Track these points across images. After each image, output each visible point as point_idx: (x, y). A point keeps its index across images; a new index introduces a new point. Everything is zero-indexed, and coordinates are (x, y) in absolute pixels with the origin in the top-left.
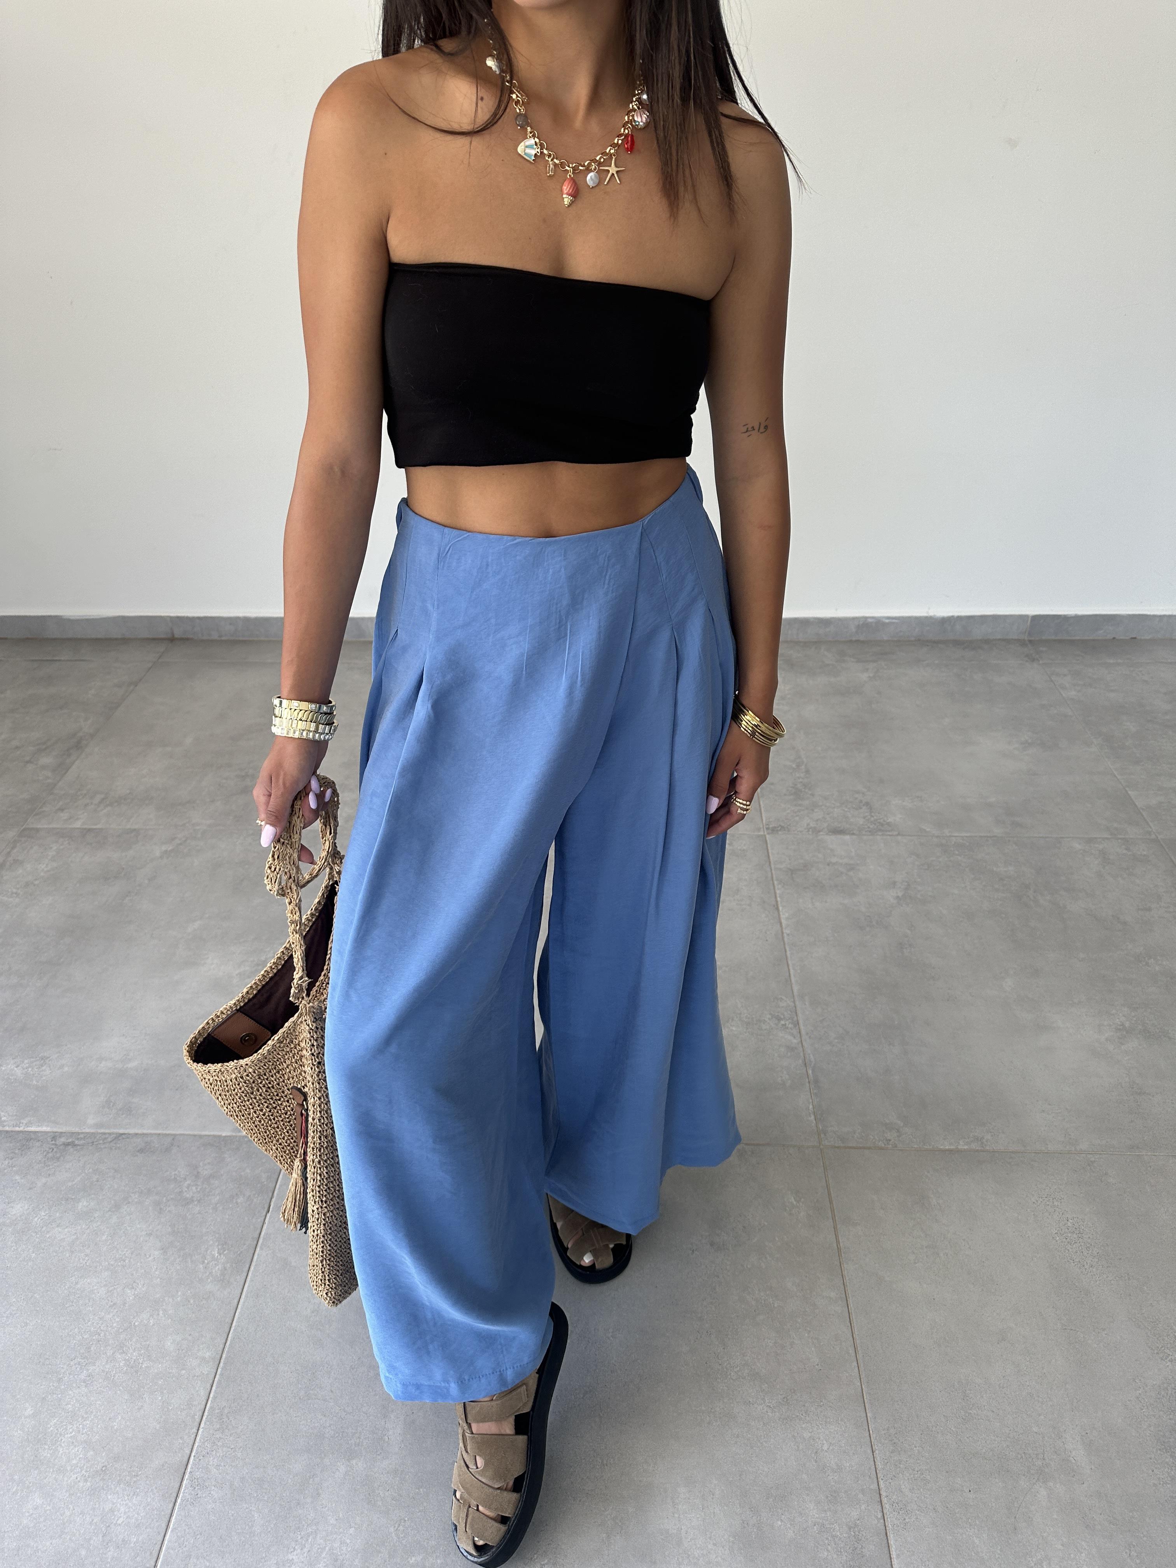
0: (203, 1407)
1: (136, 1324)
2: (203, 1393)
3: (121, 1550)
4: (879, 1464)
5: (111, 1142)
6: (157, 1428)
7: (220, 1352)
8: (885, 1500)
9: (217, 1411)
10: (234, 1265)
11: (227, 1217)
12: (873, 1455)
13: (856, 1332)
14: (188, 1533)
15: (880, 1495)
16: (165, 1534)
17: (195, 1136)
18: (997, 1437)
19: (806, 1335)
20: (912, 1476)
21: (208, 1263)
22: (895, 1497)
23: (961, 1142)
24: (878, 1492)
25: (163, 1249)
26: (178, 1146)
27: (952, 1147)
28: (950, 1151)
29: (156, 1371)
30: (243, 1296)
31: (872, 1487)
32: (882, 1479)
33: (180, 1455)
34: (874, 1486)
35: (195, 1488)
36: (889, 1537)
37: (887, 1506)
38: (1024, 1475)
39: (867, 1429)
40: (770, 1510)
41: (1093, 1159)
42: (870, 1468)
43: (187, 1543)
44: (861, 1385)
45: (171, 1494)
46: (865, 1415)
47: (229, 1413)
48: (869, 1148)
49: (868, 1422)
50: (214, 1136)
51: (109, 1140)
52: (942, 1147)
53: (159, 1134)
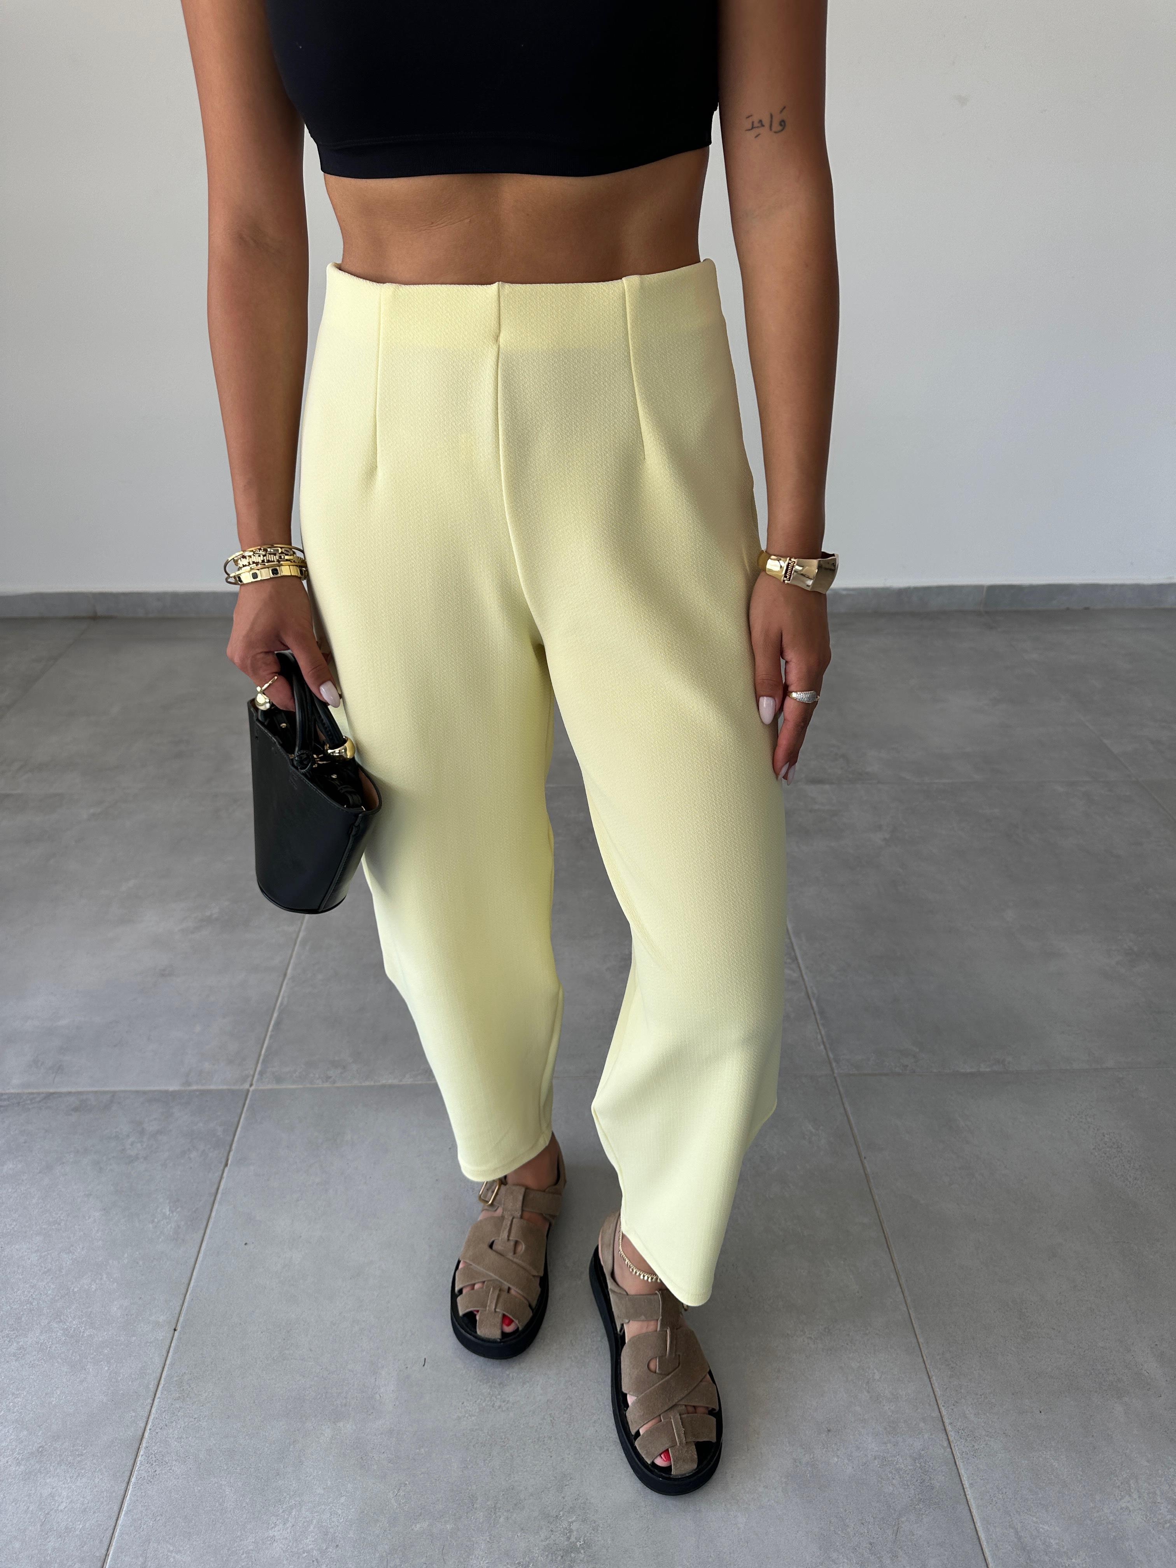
0: (158, 1375)
1: (76, 1290)
2: (158, 1361)
3: (64, 1539)
4: (938, 1389)
5: (40, 1102)
6: (105, 1401)
7: (177, 1315)
8: (949, 1428)
9: (175, 1379)
10: (189, 1223)
11: (179, 1173)
12: (930, 1381)
13: (895, 1255)
14: (146, 1515)
15: (943, 1422)
16: (118, 1518)
17: (137, 1092)
18: (1062, 1354)
19: (842, 1262)
20: (975, 1401)
21: (158, 1222)
22: (959, 1424)
23: (982, 1065)
24: (940, 1419)
25: (104, 1210)
26: (119, 1103)
27: (973, 1070)
28: (972, 1074)
29: (100, 1339)
30: (201, 1255)
31: (934, 1415)
32: (943, 1406)
33: (132, 1429)
34: (936, 1414)
35: (152, 1464)
36: (958, 1466)
37: (952, 1435)
38: (1096, 1392)
39: (920, 1355)
40: (824, 1445)
41: (1121, 1076)
42: (929, 1396)
43: (145, 1527)
44: (908, 1310)
45: (124, 1473)
46: (916, 1341)
47: (191, 1379)
48: (886, 1075)
49: (920, 1347)
50: (160, 1092)
51: (38, 1099)
52: (962, 1071)
53: (96, 1092)
